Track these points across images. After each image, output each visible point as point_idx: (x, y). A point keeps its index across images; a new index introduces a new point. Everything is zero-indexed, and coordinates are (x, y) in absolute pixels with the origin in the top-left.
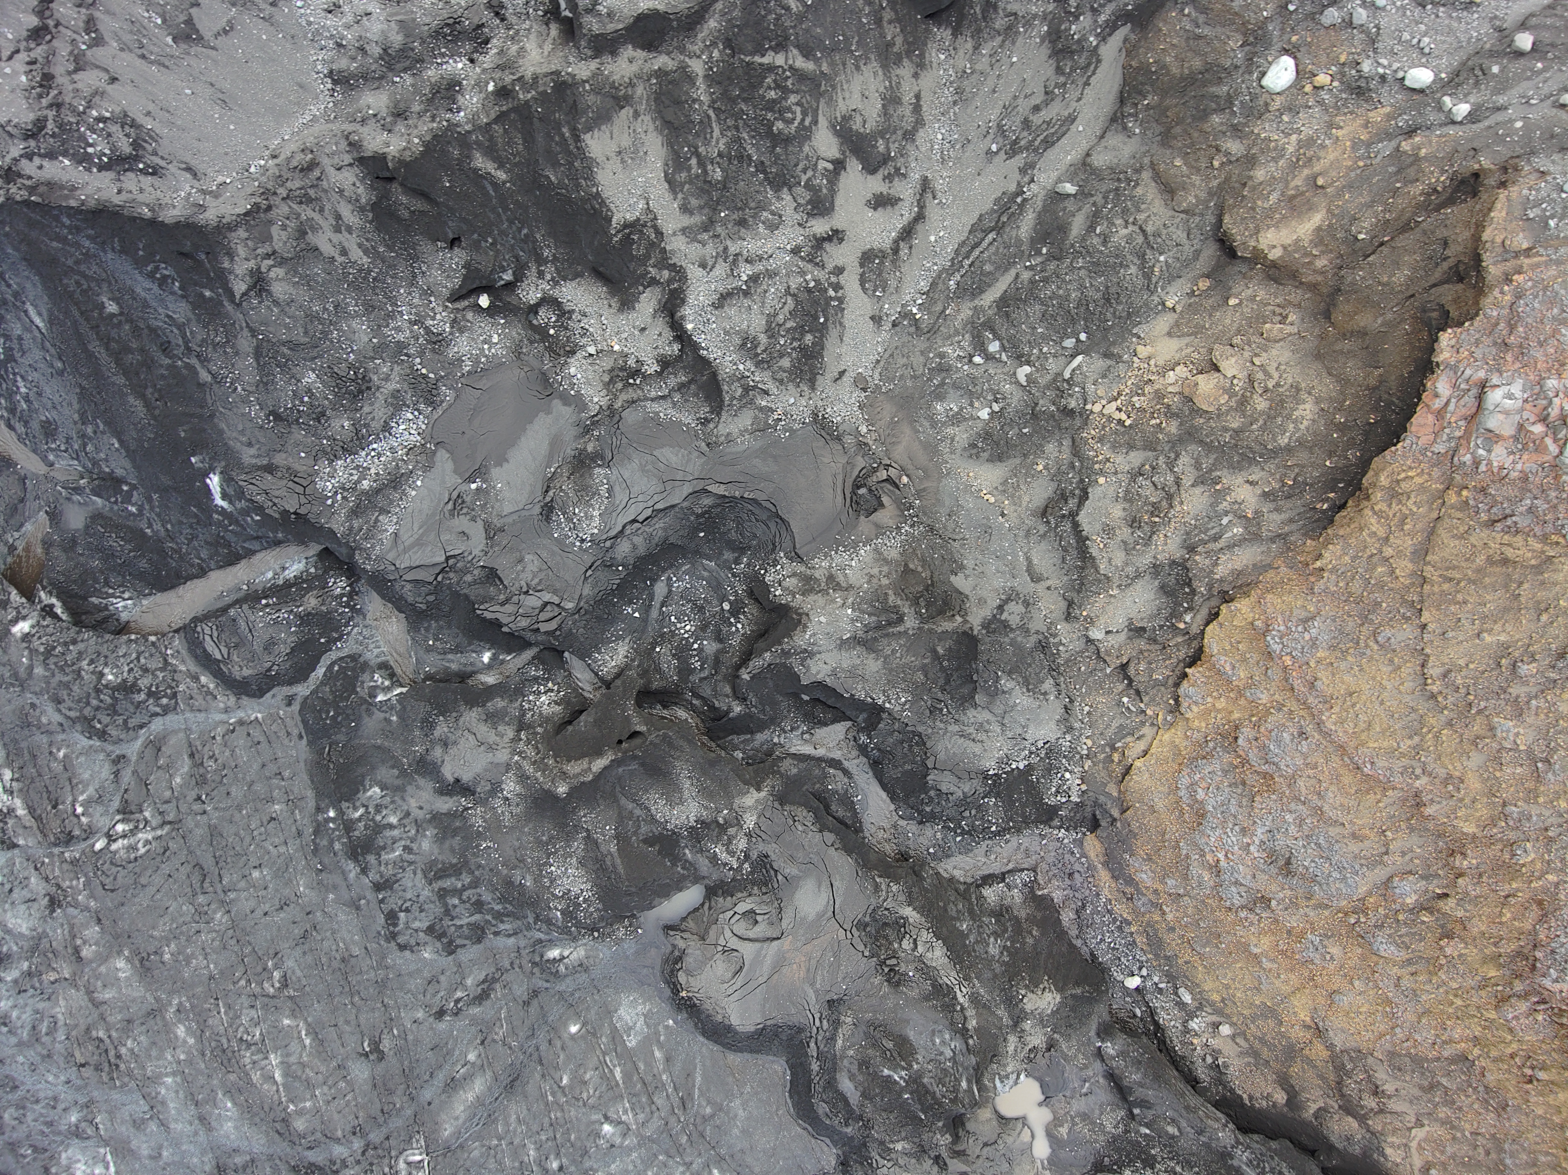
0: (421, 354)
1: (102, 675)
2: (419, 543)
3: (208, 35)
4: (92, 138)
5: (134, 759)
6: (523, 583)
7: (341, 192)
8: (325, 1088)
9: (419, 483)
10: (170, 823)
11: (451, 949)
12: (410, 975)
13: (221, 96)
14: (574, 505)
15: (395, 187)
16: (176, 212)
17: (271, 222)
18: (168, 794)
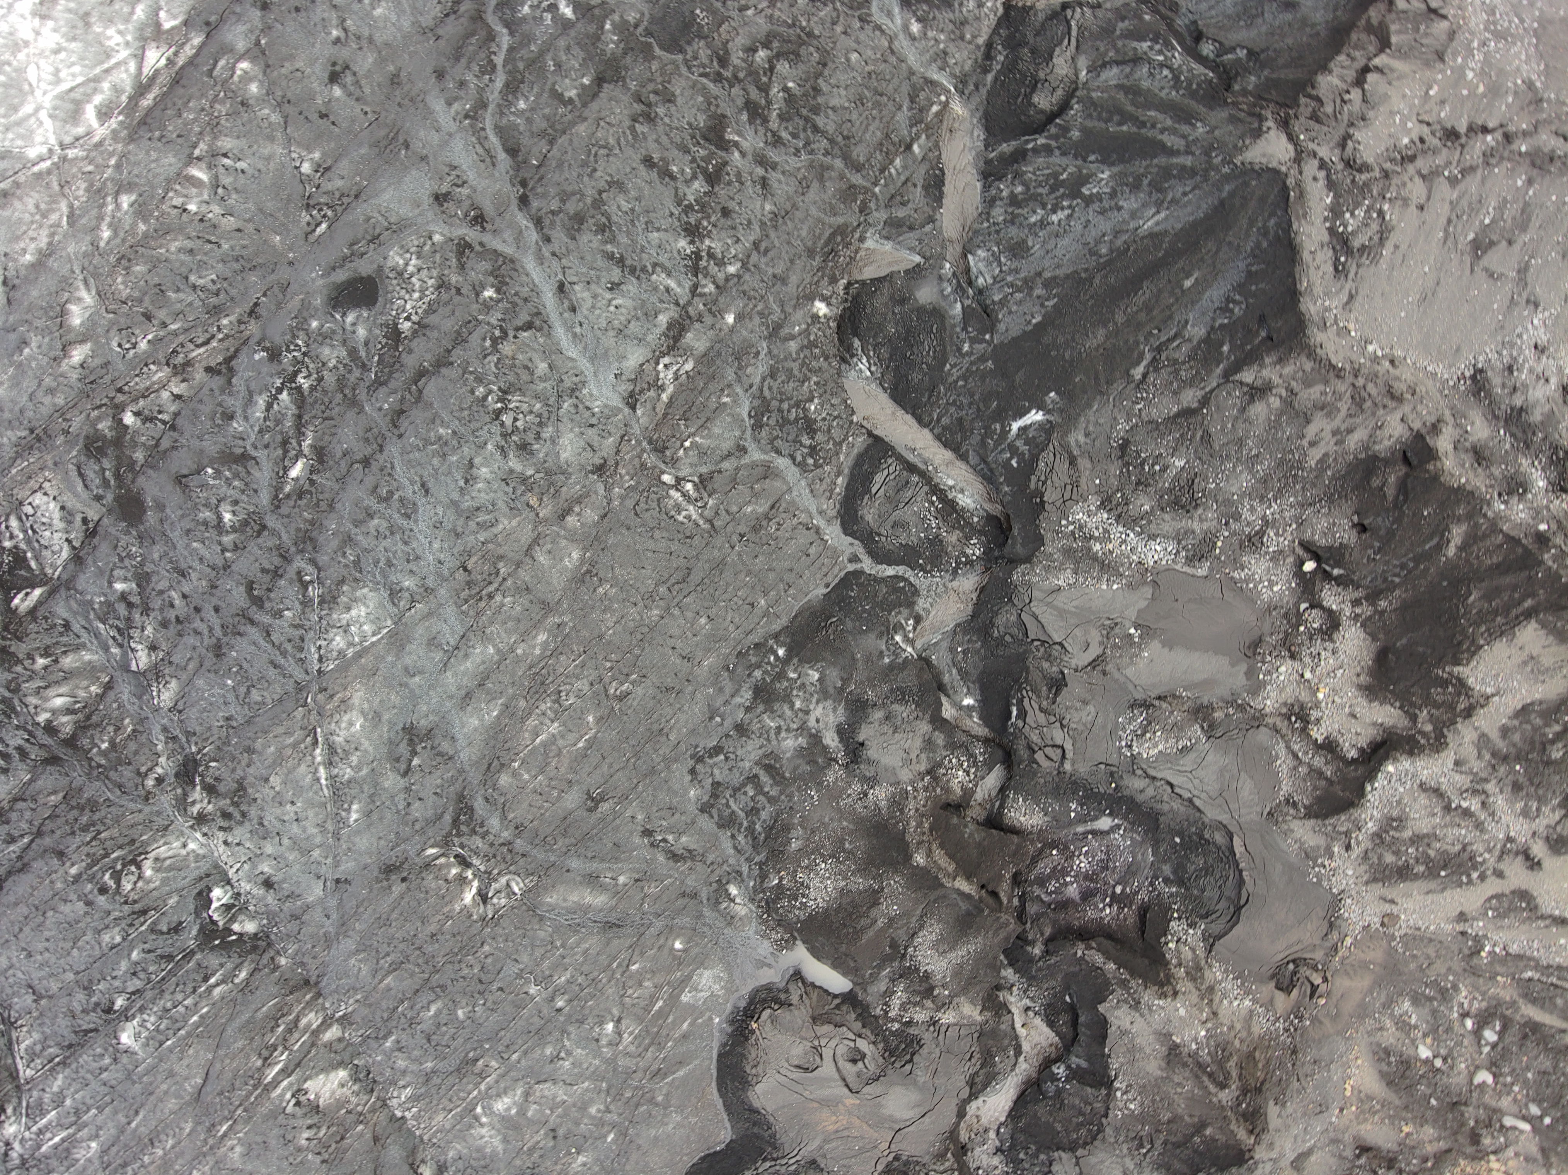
0: (1233, 534)
1: (811, 400)
2: (1062, 613)
3: (1485, 262)
4: (1360, 213)
5: (745, 461)
6: (1068, 717)
7: (1380, 427)
8: (545, 783)
9: (1115, 587)
10: (713, 525)
11: (705, 809)
12: (669, 789)
13: (1429, 295)
14: (1163, 729)
15: (1402, 470)
16: (1312, 309)
17: (1327, 382)
18: (734, 509)
